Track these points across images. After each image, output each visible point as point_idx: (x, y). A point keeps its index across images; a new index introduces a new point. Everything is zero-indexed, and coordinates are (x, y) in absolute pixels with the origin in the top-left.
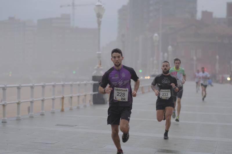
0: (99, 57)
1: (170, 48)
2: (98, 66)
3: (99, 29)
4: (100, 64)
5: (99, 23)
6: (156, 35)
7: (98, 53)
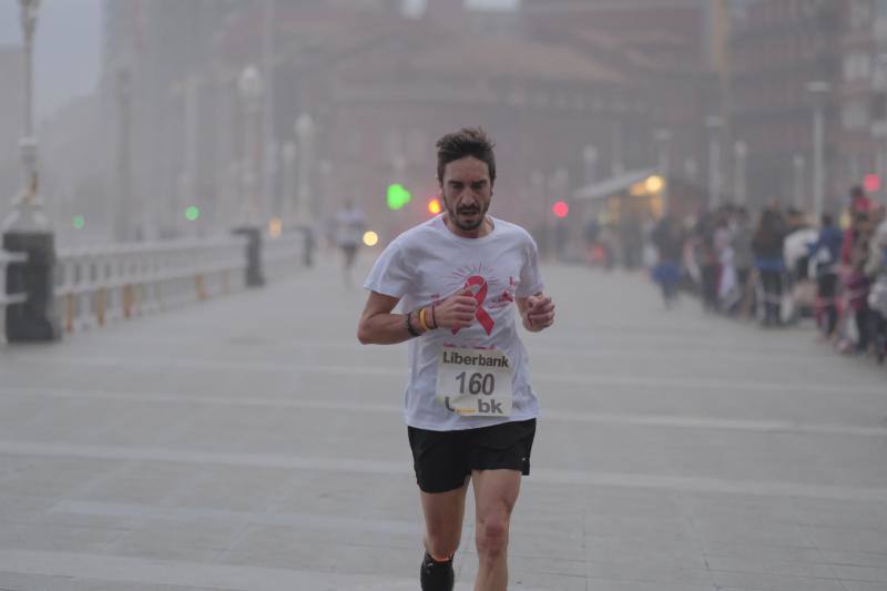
0: (30, 157)
1: (304, 124)
2: (24, 192)
3: (28, 50)
4: (34, 187)
5: (29, 27)
6: (250, 73)
7: (24, 141)
